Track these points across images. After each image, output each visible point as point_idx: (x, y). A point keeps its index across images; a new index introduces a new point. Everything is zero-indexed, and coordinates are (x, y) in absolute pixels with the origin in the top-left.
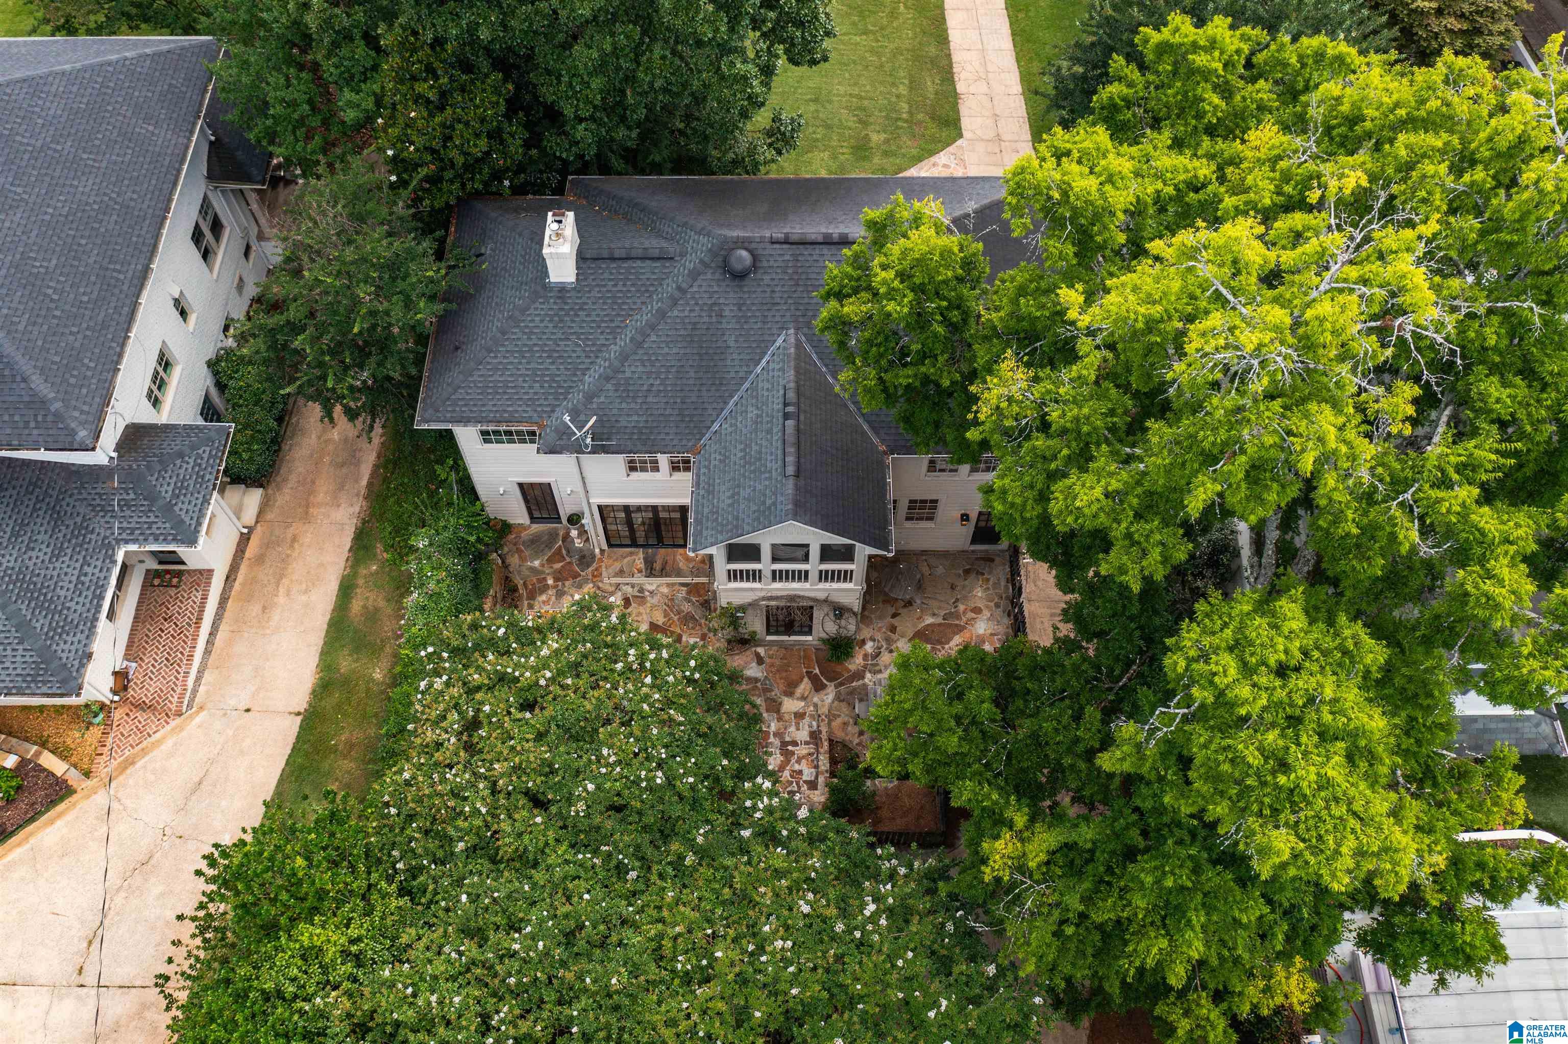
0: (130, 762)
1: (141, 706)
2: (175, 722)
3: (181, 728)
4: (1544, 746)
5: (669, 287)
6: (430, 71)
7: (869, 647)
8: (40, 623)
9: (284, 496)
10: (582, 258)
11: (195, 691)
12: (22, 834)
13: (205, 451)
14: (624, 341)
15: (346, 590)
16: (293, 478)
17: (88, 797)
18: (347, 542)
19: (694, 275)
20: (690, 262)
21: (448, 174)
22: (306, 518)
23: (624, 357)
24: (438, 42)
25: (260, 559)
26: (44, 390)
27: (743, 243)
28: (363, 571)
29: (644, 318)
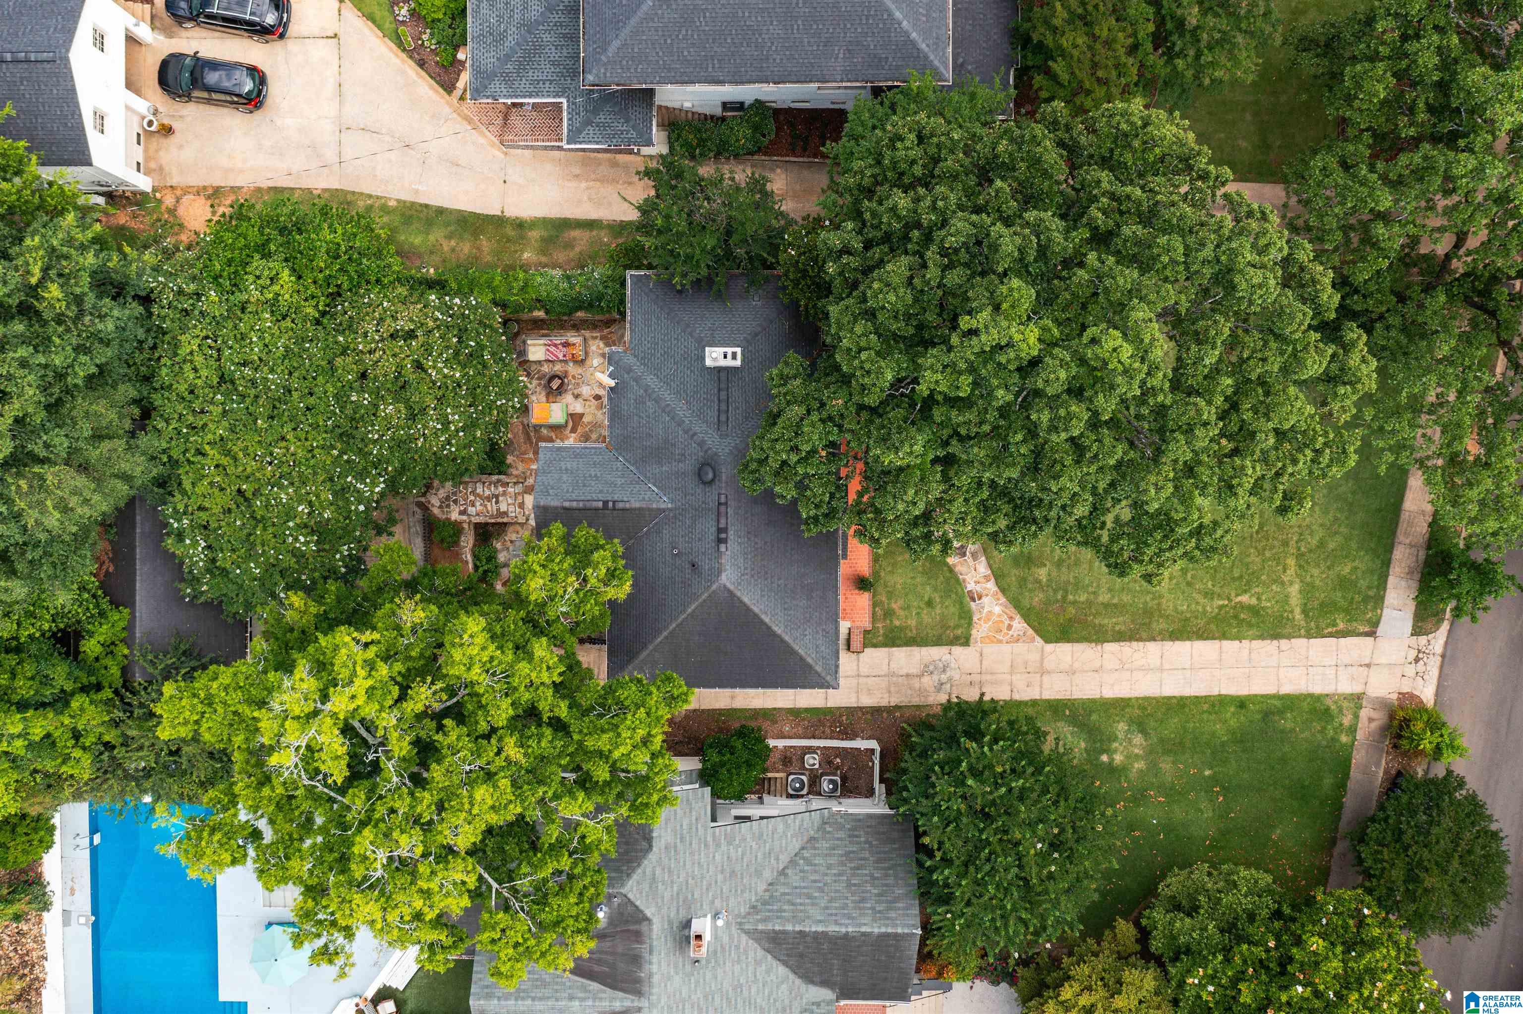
1: (505, 119)
2: (496, 140)
3: (493, 145)
11: (518, 147)
12: (423, 73)
17: (448, 103)
28: (604, 233)
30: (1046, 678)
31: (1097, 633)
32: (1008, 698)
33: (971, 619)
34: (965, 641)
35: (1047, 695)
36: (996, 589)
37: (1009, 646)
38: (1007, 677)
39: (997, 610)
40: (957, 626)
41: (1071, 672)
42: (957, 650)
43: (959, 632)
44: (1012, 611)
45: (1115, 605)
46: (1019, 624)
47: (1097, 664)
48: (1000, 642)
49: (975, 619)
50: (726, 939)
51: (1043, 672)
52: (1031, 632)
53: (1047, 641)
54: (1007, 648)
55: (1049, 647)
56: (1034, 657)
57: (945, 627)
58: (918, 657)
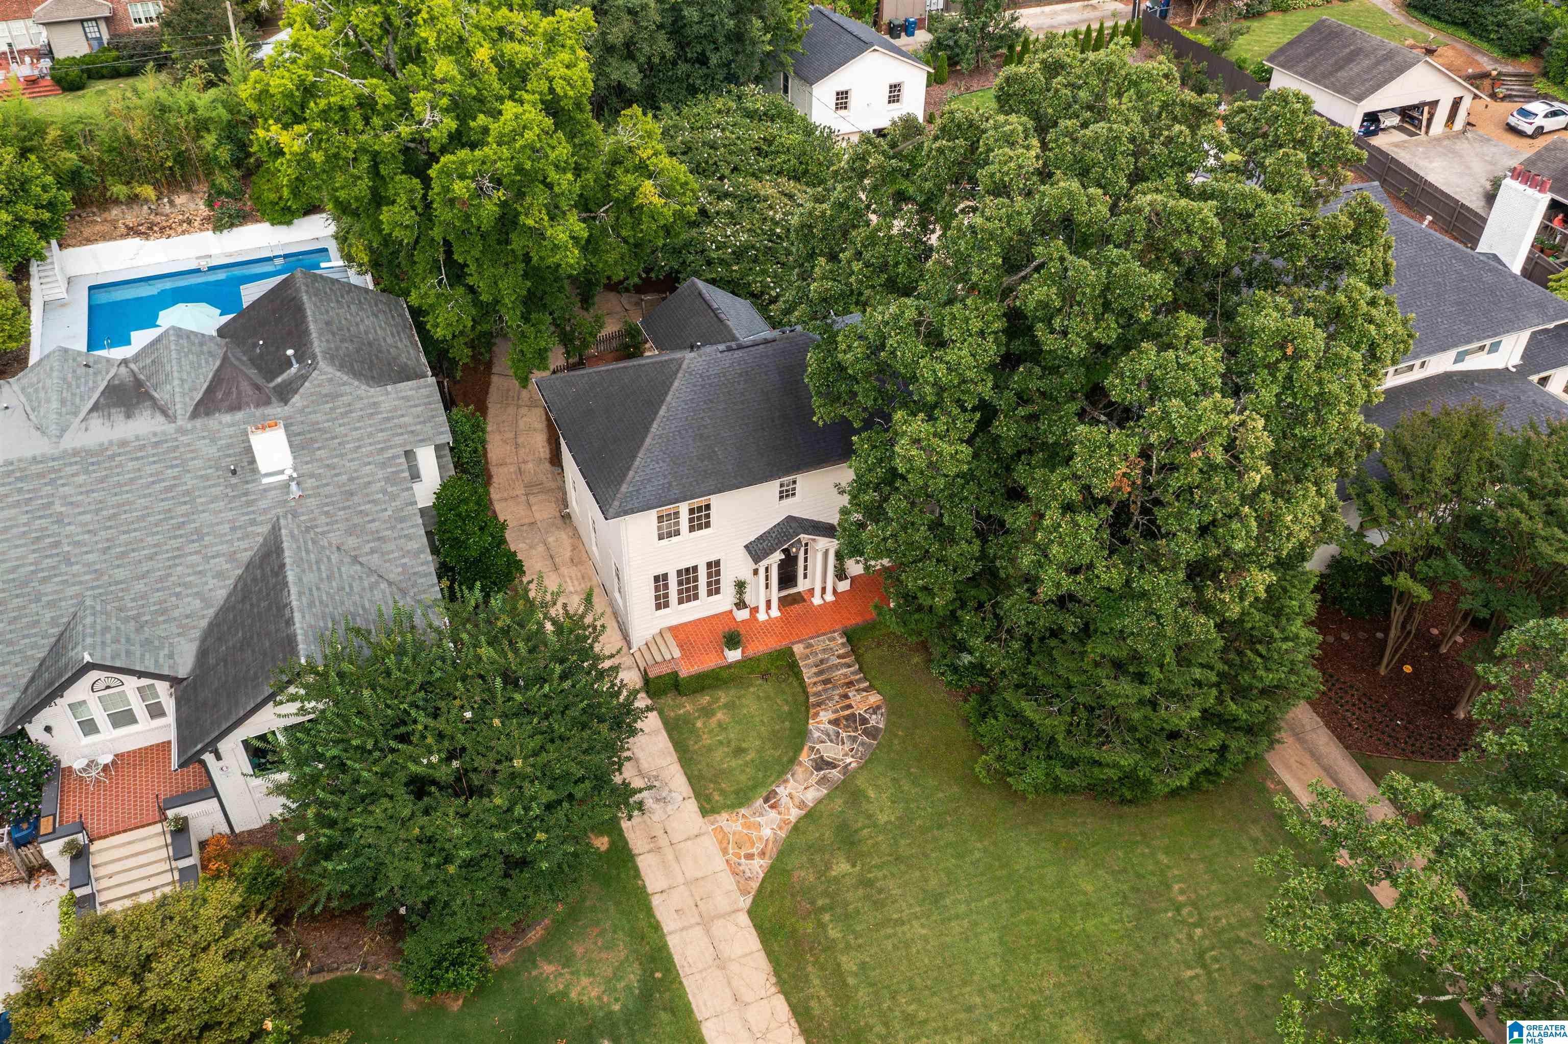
30: (698, 932)
31: (793, 976)
32: (650, 890)
33: (741, 805)
34: (707, 809)
35: (673, 942)
36: (793, 819)
37: (724, 866)
38: (681, 880)
39: (767, 832)
40: (722, 792)
41: (720, 962)
42: (692, 806)
43: (716, 797)
44: (772, 851)
45: (845, 984)
46: (758, 867)
47: (748, 996)
48: (725, 851)
49: (743, 811)
50: (263, 504)
51: (706, 923)
52: (755, 885)
53: (752, 913)
54: (719, 863)
55: (744, 919)
56: (722, 903)
57: (715, 780)
58: (664, 763)
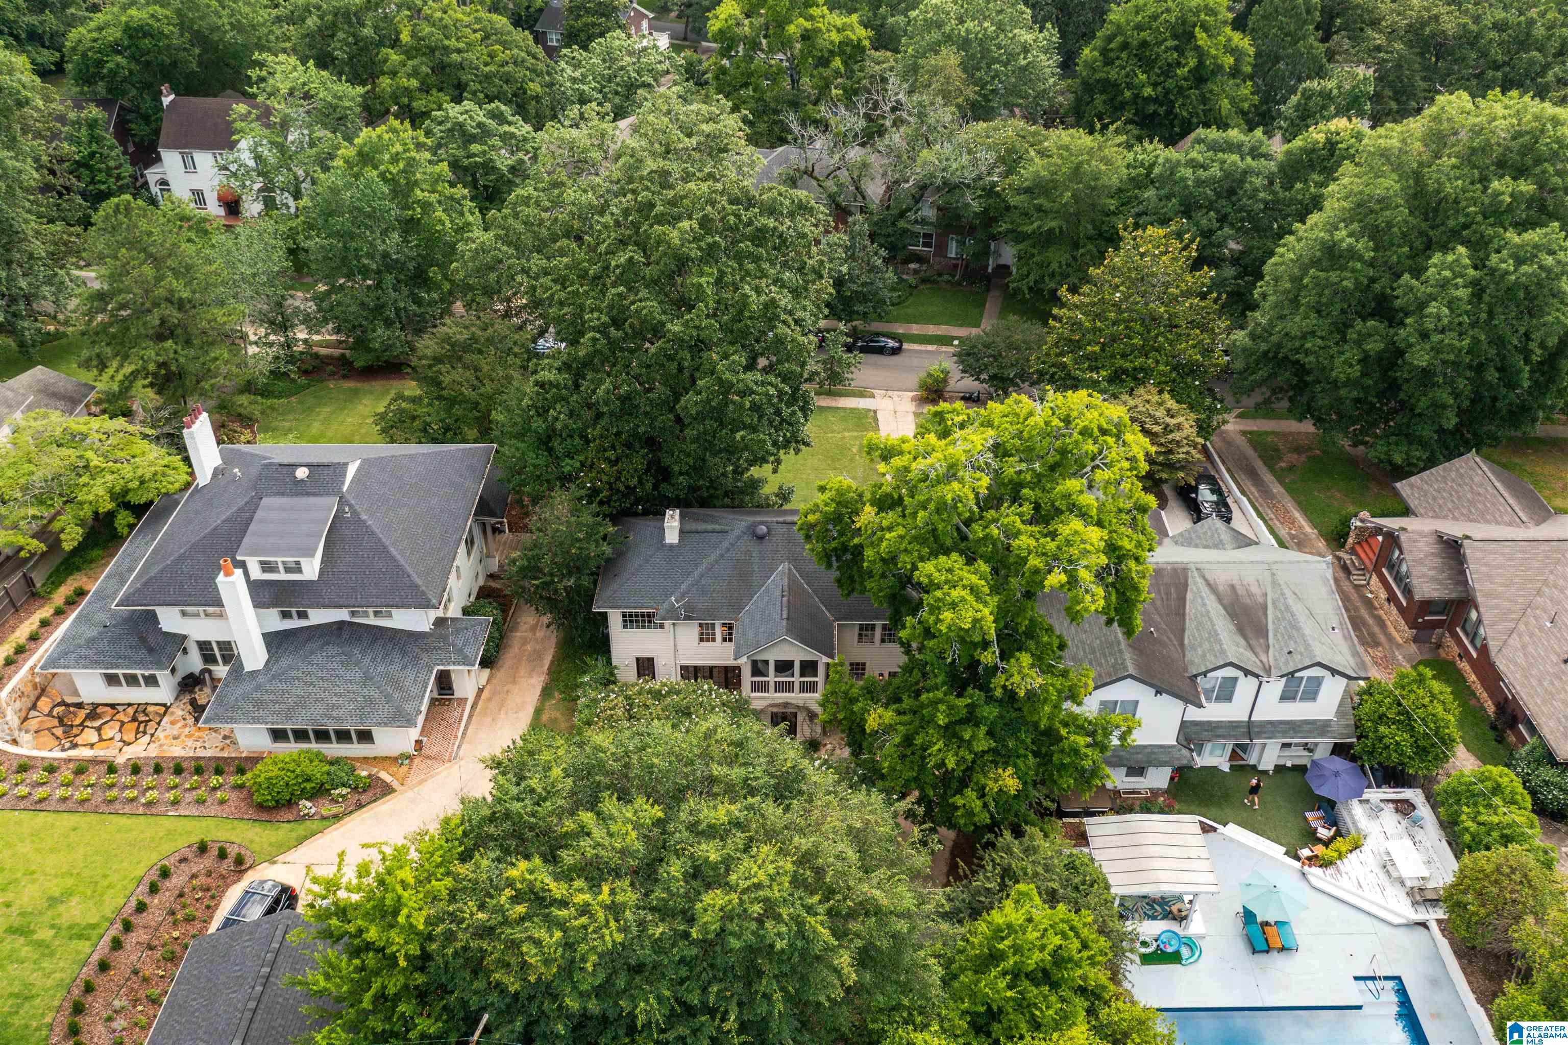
0: (425, 780)
1: (429, 757)
2: (448, 765)
3: (450, 768)
4: (1185, 762)
5: (725, 544)
6: (613, 448)
7: (829, 747)
8: (396, 695)
9: (501, 674)
10: (681, 532)
11: (457, 752)
13: (478, 628)
14: (702, 568)
15: (538, 712)
16: (506, 666)
17: (403, 793)
18: (538, 691)
19: (739, 538)
20: (737, 532)
21: (615, 498)
22: (514, 682)
23: (702, 576)
24: (618, 434)
25: (489, 699)
26: (419, 582)
27: (762, 523)
28: (547, 704)
29: (713, 557)
